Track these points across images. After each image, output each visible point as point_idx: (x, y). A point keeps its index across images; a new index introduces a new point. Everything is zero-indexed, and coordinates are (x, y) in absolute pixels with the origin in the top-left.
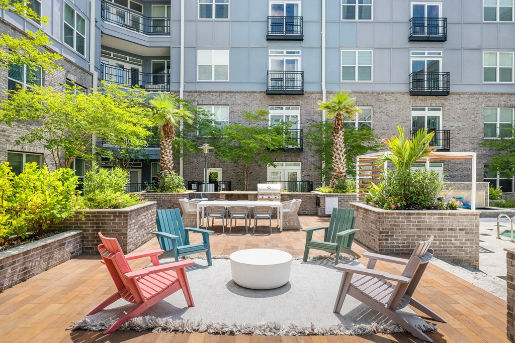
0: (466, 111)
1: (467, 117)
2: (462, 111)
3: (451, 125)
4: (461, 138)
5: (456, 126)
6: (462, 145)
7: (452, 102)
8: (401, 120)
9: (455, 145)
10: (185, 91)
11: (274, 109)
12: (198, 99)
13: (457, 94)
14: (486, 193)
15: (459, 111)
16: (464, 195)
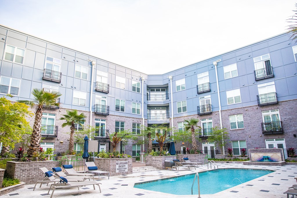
0: (293, 109)
1: (294, 112)
2: (290, 110)
3: (285, 117)
4: (292, 124)
5: (288, 118)
6: (294, 128)
7: (283, 106)
8: (257, 119)
9: (290, 128)
10: (173, 118)
11: (203, 120)
12: (177, 120)
13: (285, 101)
14: (281, 154)
15: (289, 110)
16: (270, 155)
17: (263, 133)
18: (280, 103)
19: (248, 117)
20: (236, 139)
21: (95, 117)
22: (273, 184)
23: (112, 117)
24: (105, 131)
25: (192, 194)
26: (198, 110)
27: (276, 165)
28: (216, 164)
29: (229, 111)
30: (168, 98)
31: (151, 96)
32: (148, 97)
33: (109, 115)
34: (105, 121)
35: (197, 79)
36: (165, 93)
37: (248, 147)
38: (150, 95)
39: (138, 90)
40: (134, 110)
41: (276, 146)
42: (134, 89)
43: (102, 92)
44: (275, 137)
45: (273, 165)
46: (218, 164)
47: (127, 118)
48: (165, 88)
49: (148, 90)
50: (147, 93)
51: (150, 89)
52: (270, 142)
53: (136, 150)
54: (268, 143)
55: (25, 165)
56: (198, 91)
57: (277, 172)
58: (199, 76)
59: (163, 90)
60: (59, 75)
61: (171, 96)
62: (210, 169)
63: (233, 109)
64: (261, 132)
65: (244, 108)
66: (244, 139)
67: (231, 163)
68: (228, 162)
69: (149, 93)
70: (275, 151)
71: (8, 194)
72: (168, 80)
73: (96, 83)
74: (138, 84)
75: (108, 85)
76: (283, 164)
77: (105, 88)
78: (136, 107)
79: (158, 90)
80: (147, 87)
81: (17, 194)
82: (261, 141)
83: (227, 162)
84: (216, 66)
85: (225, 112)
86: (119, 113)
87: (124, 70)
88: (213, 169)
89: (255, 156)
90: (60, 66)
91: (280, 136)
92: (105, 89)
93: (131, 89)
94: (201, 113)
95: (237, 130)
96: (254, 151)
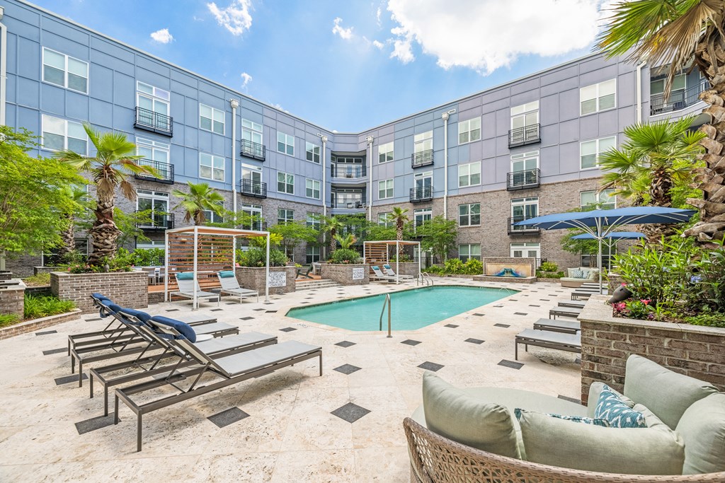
0: (561, 197)
1: (562, 202)
8: (502, 211)
10: (372, 207)
11: (418, 211)
12: (378, 210)
13: (551, 184)
14: (533, 266)
15: (554, 198)
16: (514, 267)
17: (508, 234)
18: (542, 187)
19: (488, 208)
20: (466, 242)
21: (242, 200)
22: (516, 313)
23: (271, 203)
24: (261, 225)
25: (381, 330)
26: (411, 195)
27: (522, 282)
28: (431, 277)
29: (460, 198)
30: (365, 175)
31: (338, 170)
32: (332, 172)
33: (266, 197)
34: (260, 207)
35: (413, 143)
36: (361, 166)
37: (483, 255)
38: (336, 167)
39: (317, 159)
40: (309, 192)
41: (525, 255)
42: (309, 155)
43: (253, 158)
44: (527, 241)
45: (518, 282)
46: (434, 278)
47: (298, 205)
48: (361, 159)
49: (333, 159)
50: (332, 166)
51: (338, 158)
52: (518, 248)
53: (313, 255)
54: (513, 249)
55: (80, 279)
56: (413, 163)
57: (524, 292)
58: (417, 138)
59: (358, 161)
60: (169, 123)
61: (370, 171)
62: (420, 285)
63: (466, 195)
64: (506, 232)
65: (484, 193)
66: (478, 242)
67: (455, 277)
68: (451, 276)
69: (334, 164)
70: (524, 261)
71: (34, 332)
72: (365, 144)
73: (241, 141)
74: (317, 149)
75: (264, 147)
76: (532, 282)
77: (258, 152)
78: (314, 187)
79: (350, 161)
80: (332, 154)
81: (55, 332)
82: (504, 246)
83: (449, 276)
84: (446, 121)
85: (453, 200)
86: (284, 195)
87: (291, 122)
88: (425, 285)
89: (492, 268)
90: (169, 105)
91: (534, 240)
92: (259, 154)
93: (304, 156)
94: (415, 199)
95: (470, 227)
96: (491, 261)
